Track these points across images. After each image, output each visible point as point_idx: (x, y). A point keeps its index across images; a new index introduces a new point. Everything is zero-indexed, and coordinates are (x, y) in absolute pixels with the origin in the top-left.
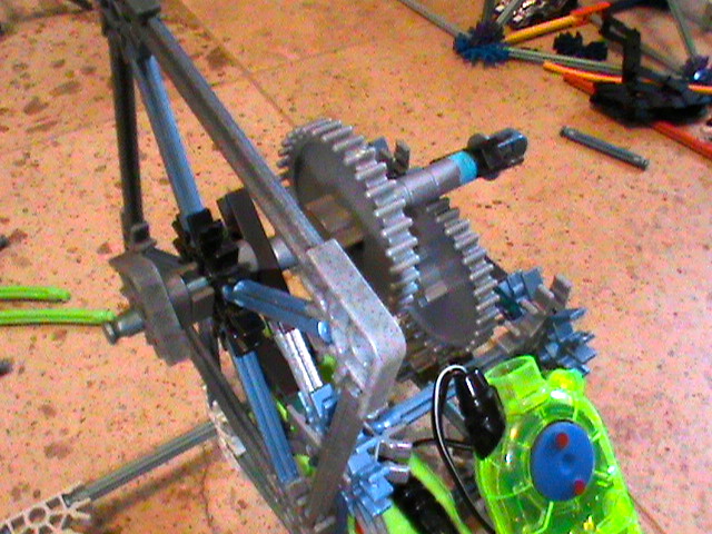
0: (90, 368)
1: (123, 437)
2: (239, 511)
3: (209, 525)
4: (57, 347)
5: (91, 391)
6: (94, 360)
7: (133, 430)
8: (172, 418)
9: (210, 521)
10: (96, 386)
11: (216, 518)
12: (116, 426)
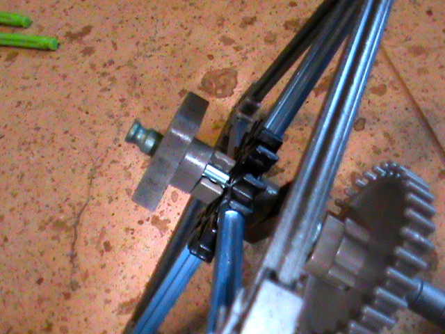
0: (24, 88)
1: (27, 158)
2: (102, 253)
3: (71, 261)
4: (6, 67)
5: (17, 111)
6: (31, 82)
7: (38, 151)
8: (74, 145)
9: (73, 257)
10: (23, 106)
11: (79, 255)
12: (26, 146)
